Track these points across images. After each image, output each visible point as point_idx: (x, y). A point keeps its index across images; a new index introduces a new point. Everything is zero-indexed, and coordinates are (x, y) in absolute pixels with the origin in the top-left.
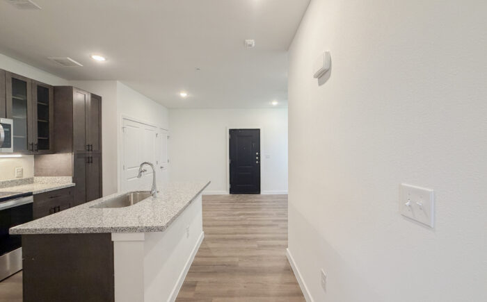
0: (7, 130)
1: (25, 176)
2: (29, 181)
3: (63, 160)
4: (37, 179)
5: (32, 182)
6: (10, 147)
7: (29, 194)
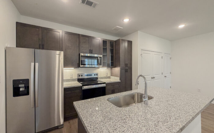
0: (101, 59)
1: (108, 76)
2: (109, 78)
3: (117, 70)
4: (111, 77)
5: (110, 78)
6: (101, 65)
7: (105, 83)
